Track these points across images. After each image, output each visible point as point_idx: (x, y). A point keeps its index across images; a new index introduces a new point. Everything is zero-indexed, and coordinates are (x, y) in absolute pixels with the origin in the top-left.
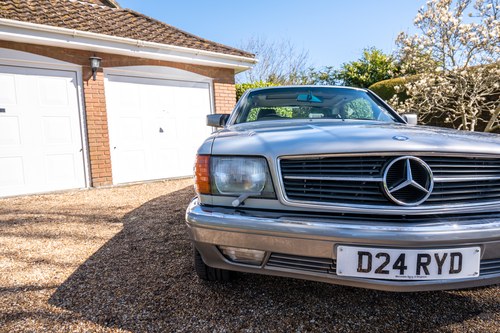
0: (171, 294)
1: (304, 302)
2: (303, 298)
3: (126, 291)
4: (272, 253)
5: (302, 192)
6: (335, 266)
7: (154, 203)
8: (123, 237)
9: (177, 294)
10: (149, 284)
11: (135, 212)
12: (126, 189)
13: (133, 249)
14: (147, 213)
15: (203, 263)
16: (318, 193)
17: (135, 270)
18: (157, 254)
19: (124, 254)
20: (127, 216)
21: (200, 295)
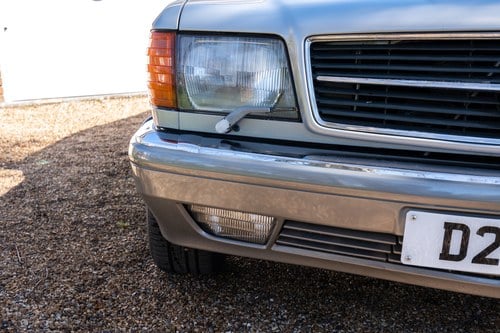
0: (106, 291)
1: (344, 315)
2: (343, 309)
3: (27, 283)
4: (287, 222)
5: (351, 109)
6: (399, 247)
7: (81, 139)
8: (22, 195)
9: (117, 293)
10: (67, 275)
11: (45, 154)
12: (30, 112)
13: (40, 215)
14: (68, 155)
15: (163, 239)
16: (381, 111)
17: (43, 251)
18: (84, 225)
19: (23, 222)
20: (30, 159)
21: (157, 296)
